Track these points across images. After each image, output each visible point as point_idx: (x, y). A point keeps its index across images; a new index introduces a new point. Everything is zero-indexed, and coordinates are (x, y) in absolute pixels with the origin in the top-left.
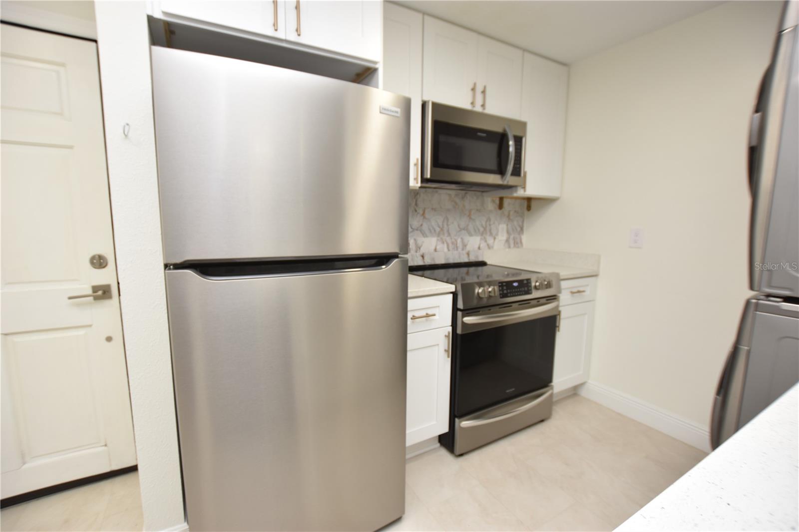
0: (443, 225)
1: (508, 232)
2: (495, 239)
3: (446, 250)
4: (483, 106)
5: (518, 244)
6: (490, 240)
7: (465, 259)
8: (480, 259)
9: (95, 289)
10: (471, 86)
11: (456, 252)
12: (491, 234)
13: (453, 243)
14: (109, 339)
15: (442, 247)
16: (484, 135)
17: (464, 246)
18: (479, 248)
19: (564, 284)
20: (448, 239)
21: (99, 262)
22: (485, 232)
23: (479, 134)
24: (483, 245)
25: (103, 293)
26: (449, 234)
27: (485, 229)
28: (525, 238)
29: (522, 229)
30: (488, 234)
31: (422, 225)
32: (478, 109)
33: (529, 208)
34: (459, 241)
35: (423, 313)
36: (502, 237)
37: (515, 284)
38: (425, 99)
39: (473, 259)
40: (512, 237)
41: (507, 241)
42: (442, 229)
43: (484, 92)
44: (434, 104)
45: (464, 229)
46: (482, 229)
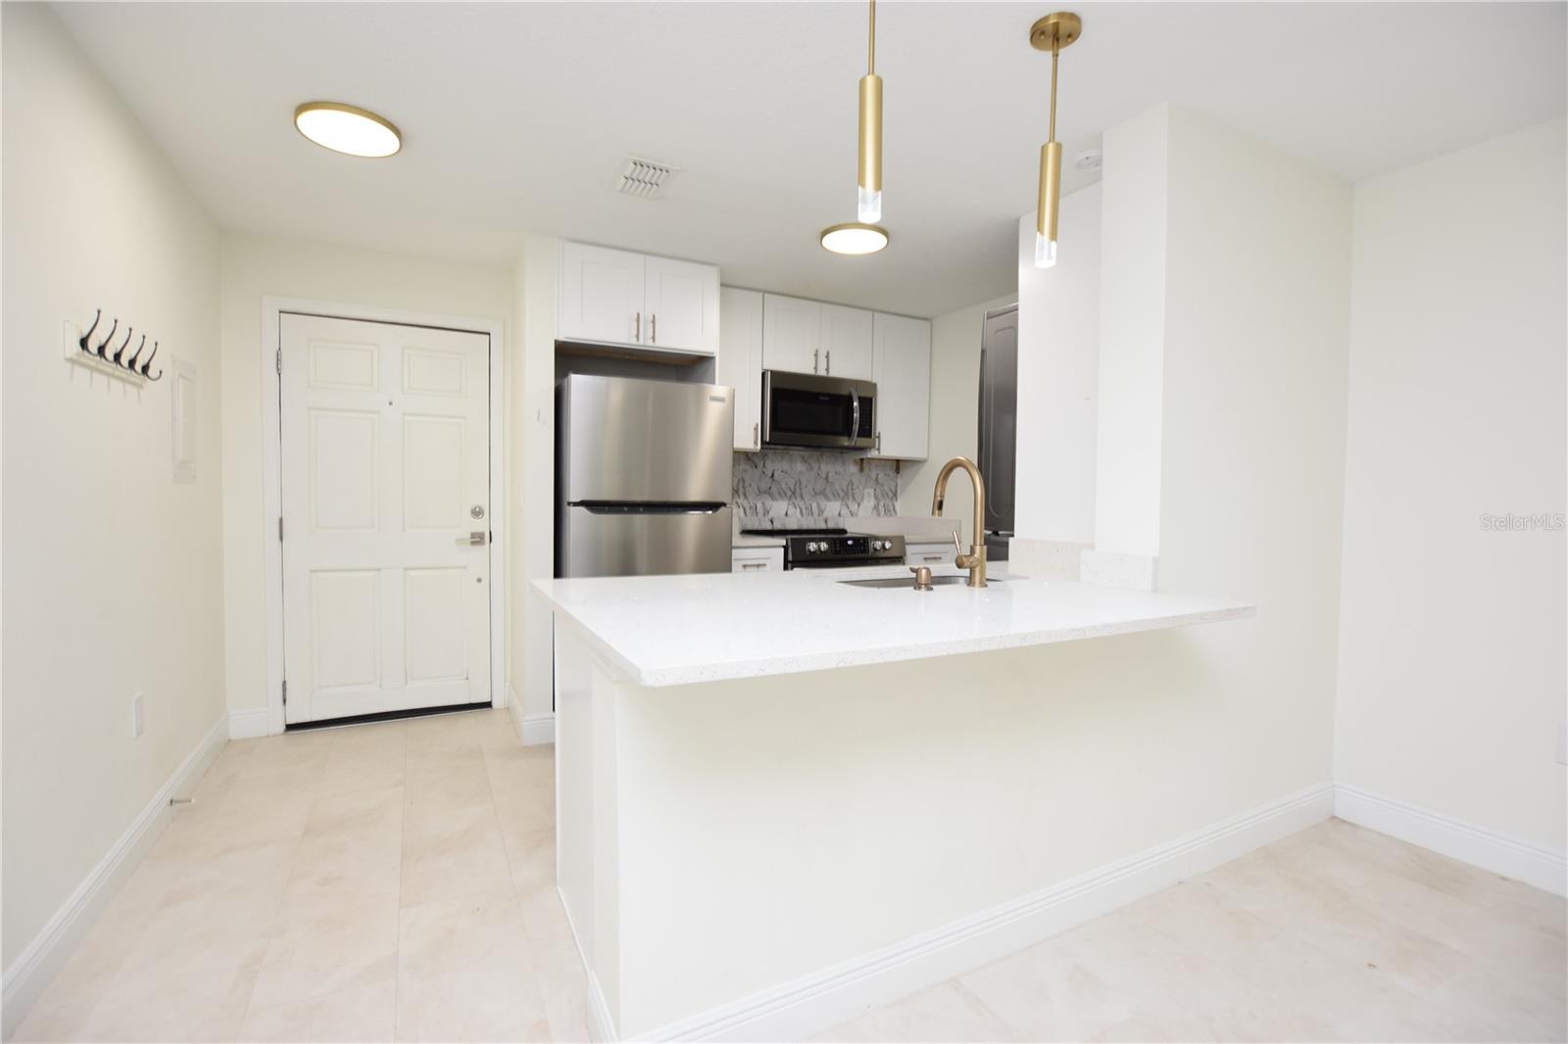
0: (795, 488)
1: (876, 497)
2: (859, 505)
3: (799, 516)
4: (827, 370)
5: (890, 511)
6: (854, 507)
7: (823, 526)
8: (841, 527)
9: (473, 535)
10: (814, 353)
11: (810, 517)
12: (854, 499)
13: (806, 508)
14: (479, 580)
15: (794, 512)
16: (827, 398)
17: (821, 512)
18: (839, 515)
19: (909, 549)
20: (802, 504)
21: (477, 513)
22: (847, 495)
23: (821, 398)
24: (845, 511)
25: (477, 539)
26: (802, 498)
27: (846, 494)
28: (898, 505)
29: (895, 495)
30: (851, 498)
31: (770, 488)
32: (822, 372)
33: (898, 471)
34: (814, 505)
35: (756, 562)
36: (869, 503)
37: (850, 542)
38: (765, 368)
39: (831, 525)
40: (881, 504)
41: (876, 507)
42: (794, 493)
43: (827, 357)
44: (773, 373)
45: (820, 493)
46: (842, 494)
